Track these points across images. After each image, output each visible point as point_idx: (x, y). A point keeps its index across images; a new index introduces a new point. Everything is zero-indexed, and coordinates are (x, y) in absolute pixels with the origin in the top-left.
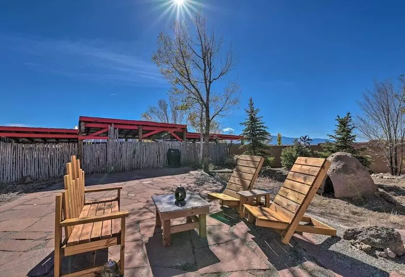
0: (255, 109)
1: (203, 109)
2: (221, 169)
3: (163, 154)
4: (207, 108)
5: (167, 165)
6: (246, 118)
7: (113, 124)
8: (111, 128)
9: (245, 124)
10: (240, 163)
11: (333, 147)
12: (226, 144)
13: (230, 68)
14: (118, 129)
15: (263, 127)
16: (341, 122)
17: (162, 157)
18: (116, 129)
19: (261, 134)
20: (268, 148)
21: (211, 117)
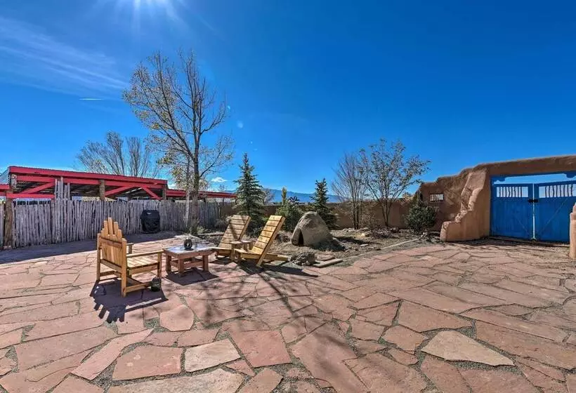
0: (250, 167)
1: (189, 162)
2: (212, 232)
3: (135, 217)
4: (196, 163)
5: (141, 230)
6: (240, 175)
7: (62, 179)
8: (59, 183)
9: (239, 182)
10: (233, 222)
11: (314, 207)
12: (217, 203)
13: (223, 119)
14: (69, 184)
15: (257, 185)
16: (319, 186)
17: (133, 220)
18: (66, 184)
19: (257, 193)
20: (262, 208)
21: (200, 173)
